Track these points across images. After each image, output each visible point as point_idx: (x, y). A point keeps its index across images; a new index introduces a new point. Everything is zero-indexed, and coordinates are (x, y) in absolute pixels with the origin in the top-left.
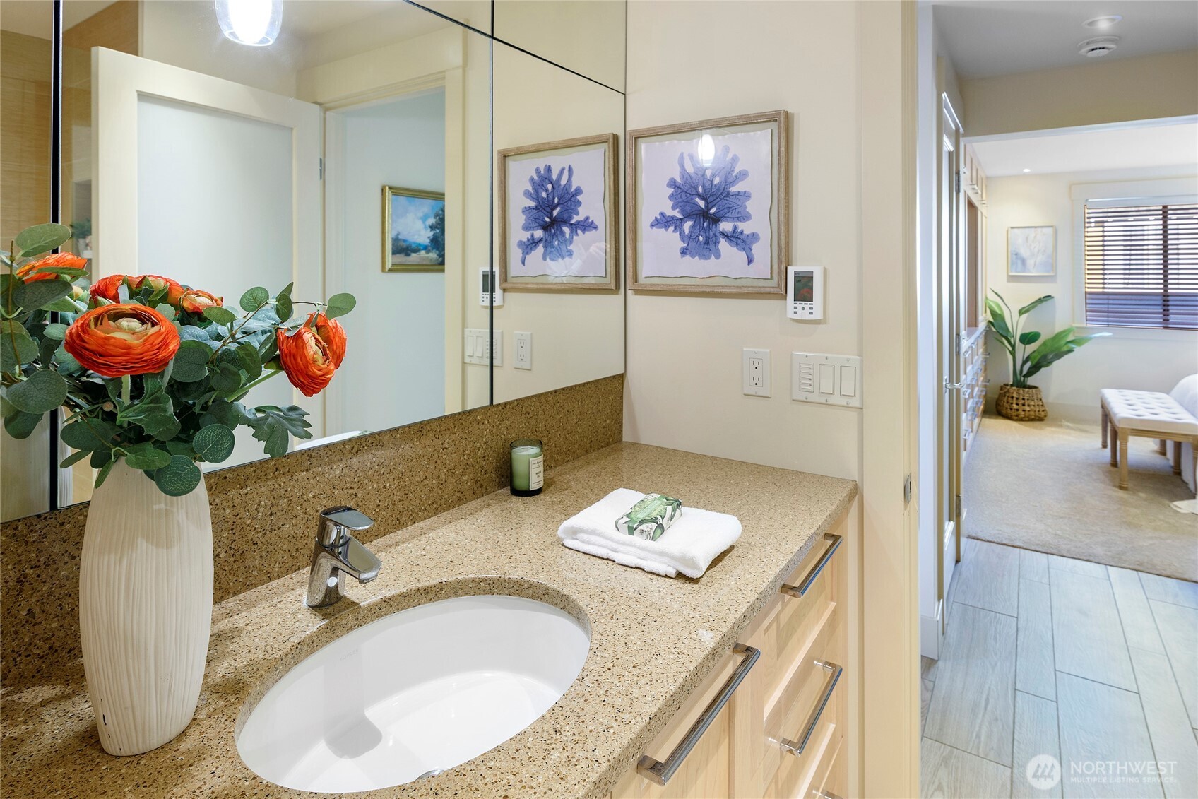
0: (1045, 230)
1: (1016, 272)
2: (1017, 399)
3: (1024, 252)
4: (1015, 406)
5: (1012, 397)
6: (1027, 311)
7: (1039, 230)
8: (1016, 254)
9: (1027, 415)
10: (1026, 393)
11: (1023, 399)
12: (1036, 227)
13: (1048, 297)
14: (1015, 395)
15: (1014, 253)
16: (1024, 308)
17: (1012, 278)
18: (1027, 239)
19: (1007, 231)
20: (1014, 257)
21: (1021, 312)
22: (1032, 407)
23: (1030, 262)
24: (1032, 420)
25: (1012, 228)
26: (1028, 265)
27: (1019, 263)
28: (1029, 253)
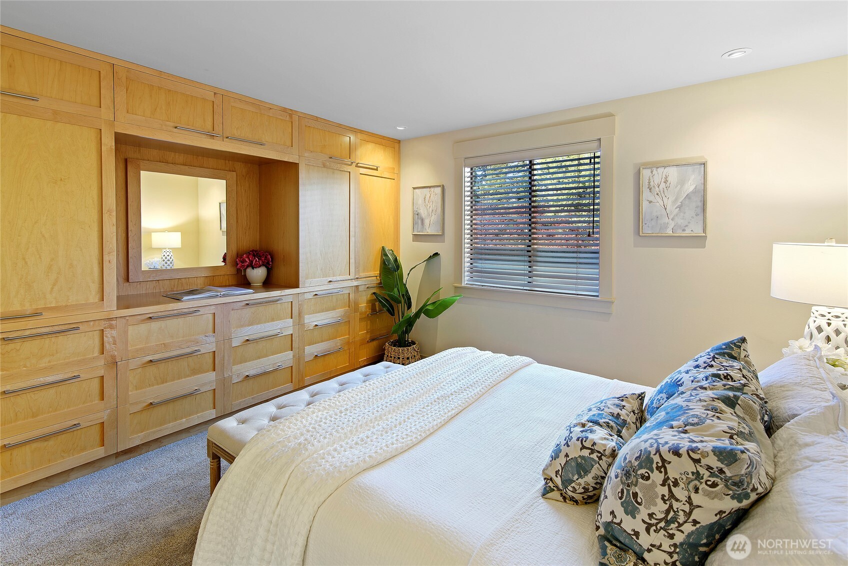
0: (436, 189)
1: (417, 232)
3: (423, 212)
7: (432, 189)
8: (418, 214)
12: (430, 187)
13: (436, 254)
17: (415, 238)
18: (425, 199)
19: (413, 191)
20: (417, 217)
23: (427, 221)
25: (416, 188)
26: (425, 224)
27: (420, 222)
28: (426, 213)
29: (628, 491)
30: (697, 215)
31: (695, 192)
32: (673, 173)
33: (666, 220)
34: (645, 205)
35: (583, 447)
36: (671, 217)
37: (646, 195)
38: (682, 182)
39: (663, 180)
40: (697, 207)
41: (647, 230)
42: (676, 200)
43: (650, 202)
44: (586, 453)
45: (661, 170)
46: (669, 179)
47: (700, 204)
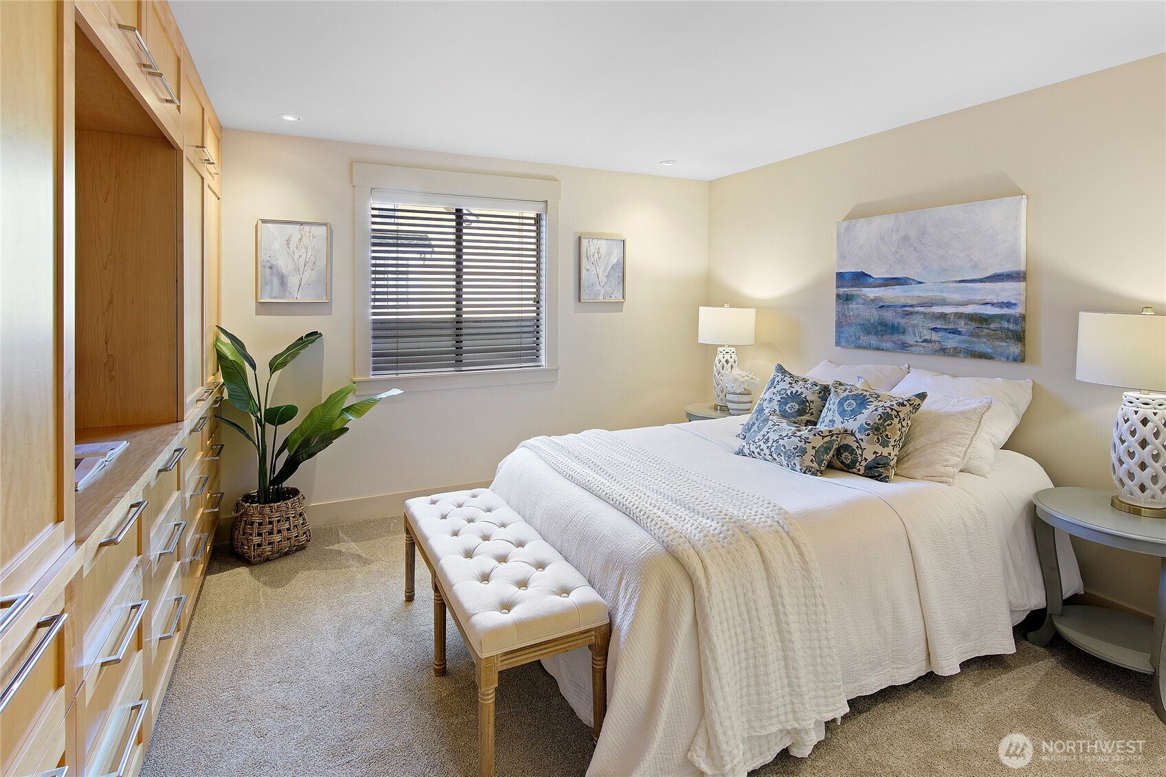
0: (315, 229)
1: (271, 298)
2: (260, 524)
3: (284, 264)
4: (256, 540)
5: (252, 523)
6: (283, 364)
7: (307, 228)
8: (271, 268)
9: (275, 549)
10: (275, 510)
11: (271, 523)
12: (302, 224)
14: (257, 520)
15: (269, 265)
16: (276, 357)
17: (264, 308)
18: (288, 242)
19: (256, 226)
20: (268, 271)
21: (274, 366)
22: (285, 533)
23: (293, 281)
24: (287, 554)
25: (264, 221)
26: (289, 285)
27: (276, 280)
28: (291, 266)
29: (882, 437)
30: (619, 284)
31: (617, 264)
32: (603, 244)
33: (598, 287)
34: (584, 272)
35: (824, 437)
36: (602, 285)
37: (584, 263)
38: (609, 254)
39: (597, 251)
40: (619, 277)
41: (584, 297)
42: (605, 269)
43: (588, 270)
44: (828, 439)
45: (595, 241)
46: (600, 250)
47: (621, 275)
